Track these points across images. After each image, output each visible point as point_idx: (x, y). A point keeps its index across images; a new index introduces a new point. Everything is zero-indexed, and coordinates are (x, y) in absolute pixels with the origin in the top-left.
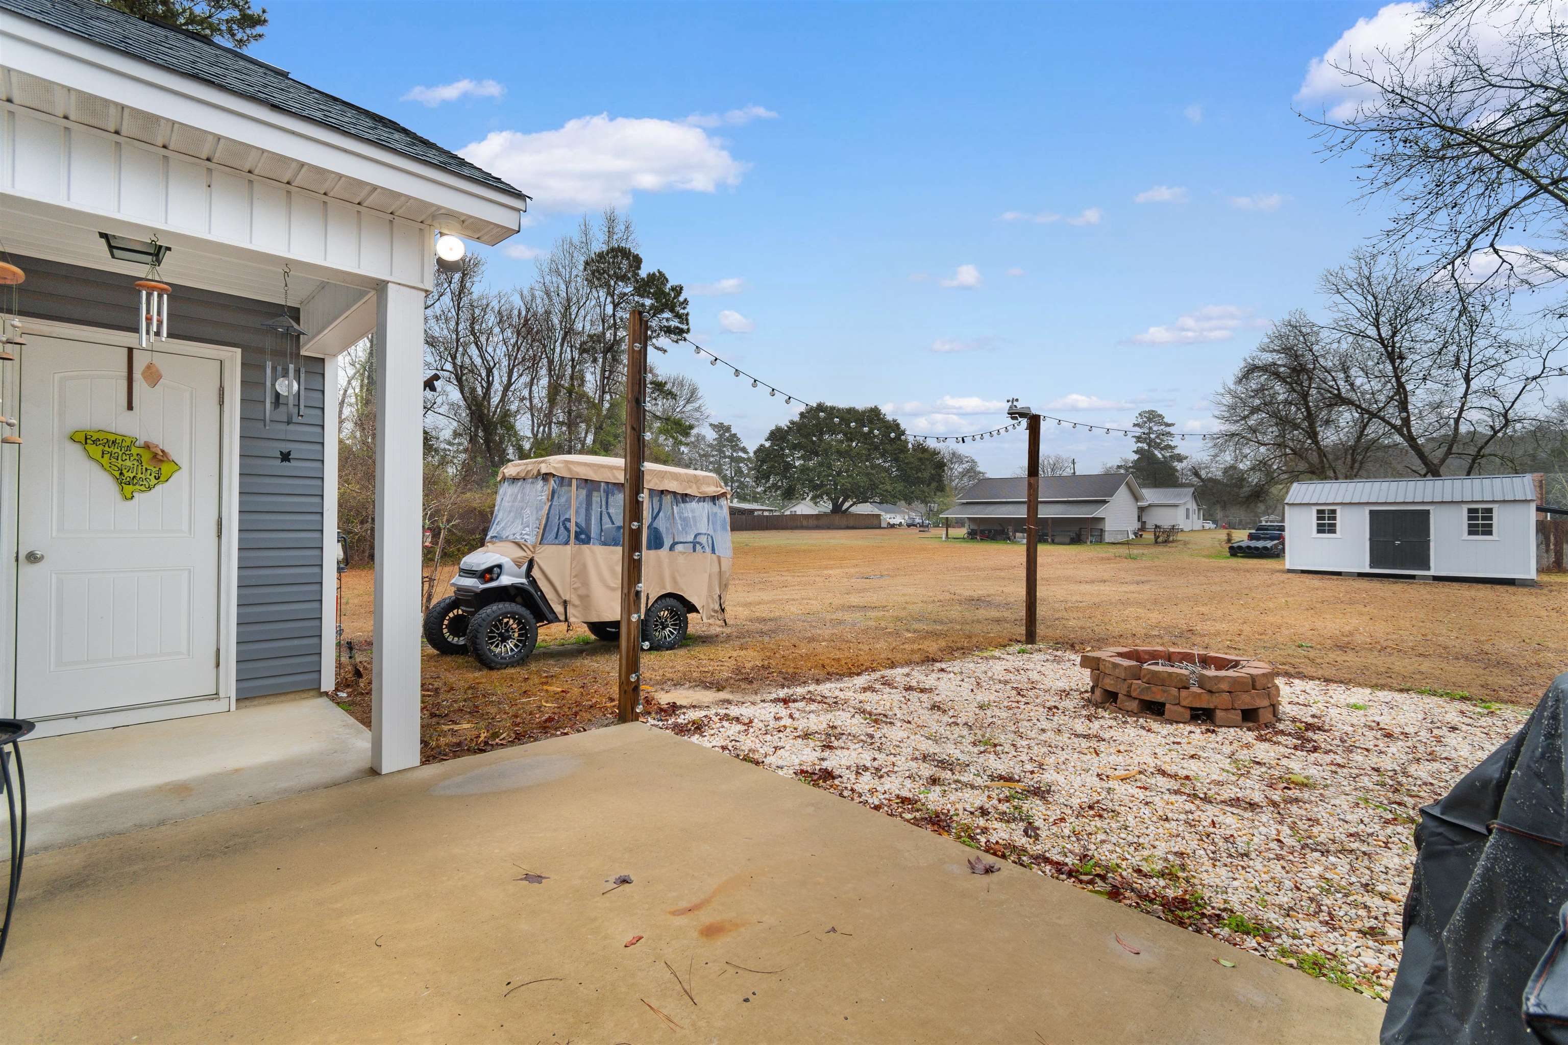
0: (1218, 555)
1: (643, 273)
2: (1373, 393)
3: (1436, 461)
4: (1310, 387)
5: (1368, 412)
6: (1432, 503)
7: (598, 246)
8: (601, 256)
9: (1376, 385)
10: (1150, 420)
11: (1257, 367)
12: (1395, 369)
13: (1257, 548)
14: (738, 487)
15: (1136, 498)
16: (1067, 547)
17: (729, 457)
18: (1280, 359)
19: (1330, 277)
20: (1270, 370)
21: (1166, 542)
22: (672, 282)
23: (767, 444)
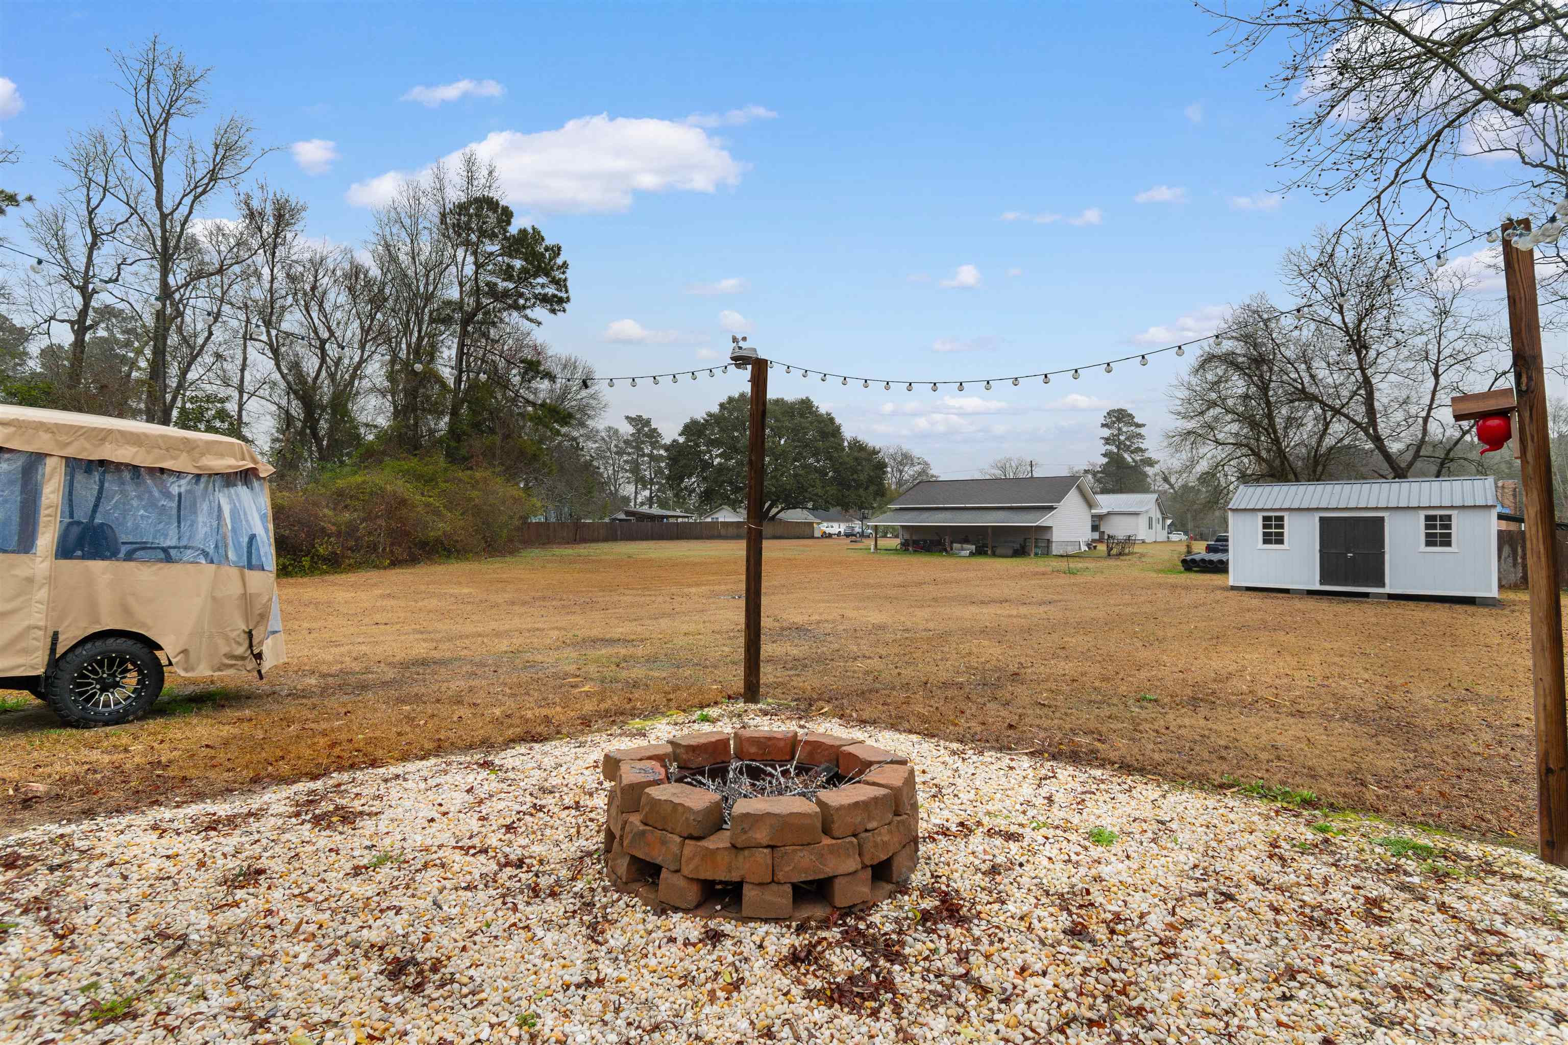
0: (1172, 570)
1: (513, 230)
2: (1336, 387)
3: (1403, 465)
4: (1270, 381)
5: (1332, 408)
6: (1387, 509)
7: (455, 195)
8: (462, 208)
9: (1339, 378)
10: (1119, 420)
11: (1214, 356)
12: (1360, 360)
13: (1211, 562)
14: (659, 490)
15: (1090, 505)
16: (1009, 560)
17: (648, 455)
18: (1239, 348)
19: (1292, 256)
20: (1229, 360)
21: (1120, 554)
22: (549, 241)
23: (681, 440)
